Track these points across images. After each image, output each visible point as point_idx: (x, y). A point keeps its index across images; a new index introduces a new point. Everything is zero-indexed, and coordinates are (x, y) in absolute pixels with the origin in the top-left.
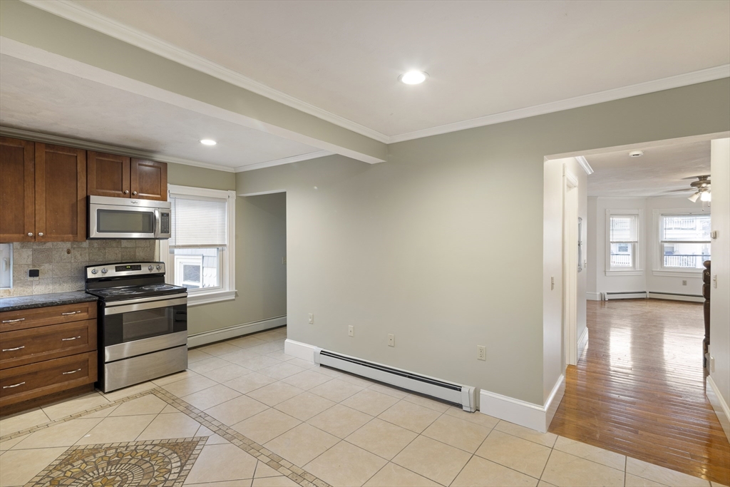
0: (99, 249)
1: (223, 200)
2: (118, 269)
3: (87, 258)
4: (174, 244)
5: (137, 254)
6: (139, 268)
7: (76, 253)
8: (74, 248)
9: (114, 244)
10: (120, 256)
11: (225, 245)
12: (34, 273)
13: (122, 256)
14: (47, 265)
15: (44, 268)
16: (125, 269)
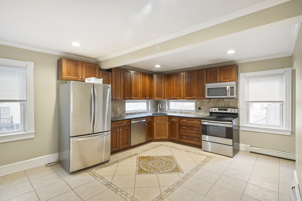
0: (217, 102)
1: (282, 74)
2: (219, 110)
3: (213, 105)
4: (247, 101)
5: (230, 104)
6: (226, 110)
7: (210, 103)
8: (209, 102)
9: (222, 100)
10: (224, 105)
11: (283, 101)
12: (199, 109)
13: (225, 105)
14: (203, 106)
15: (202, 107)
16: (221, 110)
